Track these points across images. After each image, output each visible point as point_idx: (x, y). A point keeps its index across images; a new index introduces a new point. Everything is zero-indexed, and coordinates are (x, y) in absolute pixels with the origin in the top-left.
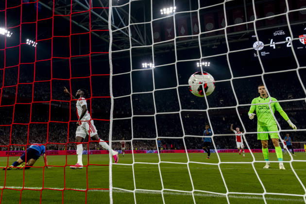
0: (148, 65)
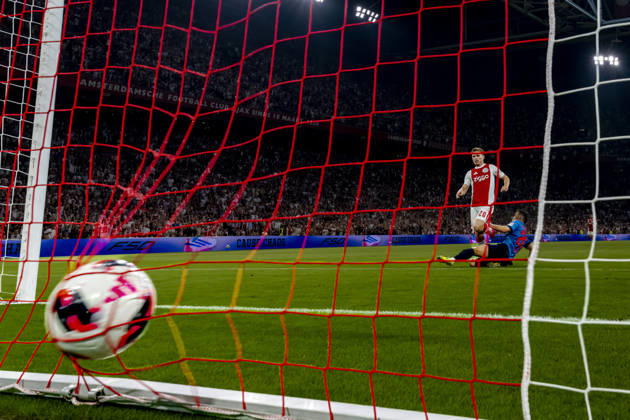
0: (606, 59)
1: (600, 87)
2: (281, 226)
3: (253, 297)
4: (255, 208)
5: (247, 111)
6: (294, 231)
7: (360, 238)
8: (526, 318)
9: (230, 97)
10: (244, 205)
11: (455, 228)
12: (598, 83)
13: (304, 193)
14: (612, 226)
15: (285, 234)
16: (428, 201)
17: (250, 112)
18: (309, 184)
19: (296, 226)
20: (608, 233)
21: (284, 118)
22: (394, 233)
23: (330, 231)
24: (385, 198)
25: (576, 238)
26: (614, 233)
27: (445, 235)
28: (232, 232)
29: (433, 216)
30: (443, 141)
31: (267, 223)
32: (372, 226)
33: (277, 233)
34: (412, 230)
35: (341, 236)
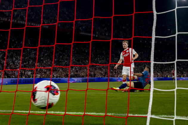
1: (177, 10)
2: (31, 74)
3: (18, 106)
4: (19, 66)
5: (16, 21)
6: (37, 76)
7: (67, 79)
8: (149, 116)
9: (8, 15)
10: (14, 64)
11: (111, 74)
12: (176, 8)
13: (42, 58)
14: (183, 73)
15: (33, 77)
16: (98, 62)
17: (17, 21)
18: (44, 54)
19: (38, 73)
20: (181, 77)
21: (32, 24)
22: (83, 77)
23: (53, 76)
24: (79, 61)
25: (166, 79)
26: (183, 77)
27: (106, 78)
28: (9, 76)
29: (100, 69)
30: (105, 35)
31: (25, 72)
32: (73, 73)
33: (29, 77)
34: (91, 75)
35: (58, 78)
